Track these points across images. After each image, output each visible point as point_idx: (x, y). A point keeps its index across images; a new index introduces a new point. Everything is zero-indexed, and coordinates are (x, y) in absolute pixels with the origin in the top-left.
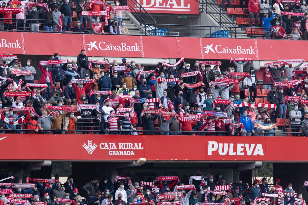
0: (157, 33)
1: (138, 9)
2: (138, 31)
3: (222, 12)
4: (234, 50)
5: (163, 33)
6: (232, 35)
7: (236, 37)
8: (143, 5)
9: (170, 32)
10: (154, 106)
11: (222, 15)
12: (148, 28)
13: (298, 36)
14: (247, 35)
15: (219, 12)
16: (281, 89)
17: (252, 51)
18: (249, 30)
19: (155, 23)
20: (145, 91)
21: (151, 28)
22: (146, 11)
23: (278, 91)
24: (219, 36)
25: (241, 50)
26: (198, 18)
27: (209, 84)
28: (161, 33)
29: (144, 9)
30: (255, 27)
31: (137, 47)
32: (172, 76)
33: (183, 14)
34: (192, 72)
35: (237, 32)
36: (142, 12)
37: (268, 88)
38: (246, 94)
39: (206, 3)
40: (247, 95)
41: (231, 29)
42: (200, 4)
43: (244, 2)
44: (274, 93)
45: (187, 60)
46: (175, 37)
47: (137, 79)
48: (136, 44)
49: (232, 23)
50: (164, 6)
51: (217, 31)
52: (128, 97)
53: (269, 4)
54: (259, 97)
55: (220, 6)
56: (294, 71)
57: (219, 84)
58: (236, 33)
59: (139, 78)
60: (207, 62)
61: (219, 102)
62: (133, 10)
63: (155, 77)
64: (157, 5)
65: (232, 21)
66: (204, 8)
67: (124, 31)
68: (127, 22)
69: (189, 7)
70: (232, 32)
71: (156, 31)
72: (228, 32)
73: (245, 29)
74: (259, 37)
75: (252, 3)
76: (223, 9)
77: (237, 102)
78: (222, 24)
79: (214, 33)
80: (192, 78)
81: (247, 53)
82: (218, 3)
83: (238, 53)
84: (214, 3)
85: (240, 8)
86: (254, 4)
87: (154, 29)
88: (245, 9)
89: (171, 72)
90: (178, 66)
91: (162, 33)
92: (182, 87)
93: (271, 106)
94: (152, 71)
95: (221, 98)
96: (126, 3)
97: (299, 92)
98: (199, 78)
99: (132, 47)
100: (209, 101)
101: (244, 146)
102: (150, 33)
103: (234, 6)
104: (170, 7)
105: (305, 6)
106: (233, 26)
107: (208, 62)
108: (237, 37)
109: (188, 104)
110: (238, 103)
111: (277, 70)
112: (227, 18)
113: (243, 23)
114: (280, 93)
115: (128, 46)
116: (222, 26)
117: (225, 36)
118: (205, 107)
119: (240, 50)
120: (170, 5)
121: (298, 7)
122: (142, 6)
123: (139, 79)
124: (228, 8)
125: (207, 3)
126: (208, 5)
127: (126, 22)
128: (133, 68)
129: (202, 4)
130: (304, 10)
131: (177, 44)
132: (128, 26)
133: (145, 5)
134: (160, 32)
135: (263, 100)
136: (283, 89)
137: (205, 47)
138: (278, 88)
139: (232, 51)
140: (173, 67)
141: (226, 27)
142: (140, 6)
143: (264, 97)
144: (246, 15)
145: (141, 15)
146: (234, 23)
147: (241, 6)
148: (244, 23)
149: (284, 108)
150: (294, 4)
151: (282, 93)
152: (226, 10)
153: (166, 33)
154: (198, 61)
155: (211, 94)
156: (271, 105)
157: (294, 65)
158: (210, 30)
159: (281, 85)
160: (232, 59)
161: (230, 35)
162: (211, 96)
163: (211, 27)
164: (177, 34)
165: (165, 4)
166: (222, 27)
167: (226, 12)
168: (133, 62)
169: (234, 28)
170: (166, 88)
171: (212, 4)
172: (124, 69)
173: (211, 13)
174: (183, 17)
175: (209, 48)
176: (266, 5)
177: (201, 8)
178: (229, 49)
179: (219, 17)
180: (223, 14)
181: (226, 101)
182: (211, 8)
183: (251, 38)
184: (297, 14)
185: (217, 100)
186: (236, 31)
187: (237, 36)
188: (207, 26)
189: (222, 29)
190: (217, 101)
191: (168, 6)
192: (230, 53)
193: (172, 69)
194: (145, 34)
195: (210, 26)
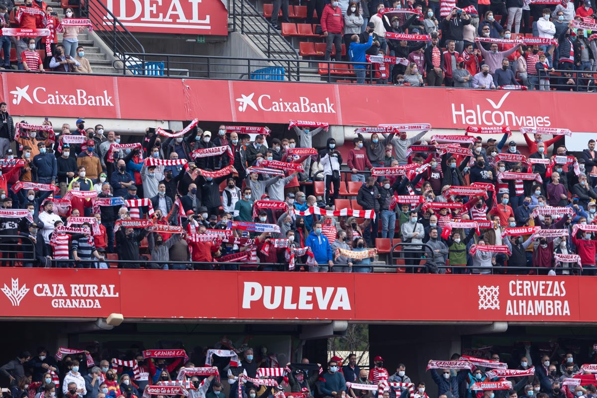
0: (146, 72)
1: (109, 24)
2: (111, 67)
3: (272, 31)
4: (295, 105)
5: (158, 71)
6: (291, 77)
7: (298, 79)
8: (119, 16)
9: (170, 69)
10: (139, 213)
11: (271, 36)
12: (129, 61)
13: (418, 78)
14: (320, 75)
15: (265, 31)
16: (385, 181)
17: (330, 108)
18: (325, 66)
19: (142, 52)
20: (122, 183)
21: (135, 61)
22: (126, 28)
23: (380, 185)
24: (267, 77)
25: (308, 104)
26: (225, 43)
27: (245, 171)
28: (154, 71)
29: (121, 25)
30: (336, 60)
31: (108, 98)
32: (175, 154)
33: (197, 35)
34: (214, 148)
35: (301, 70)
36: (117, 30)
37: (360, 180)
38: (317, 190)
39: (240, 13)
40: (318, 193)
41: (289, 64)
42: (230, 15)
43: (315, 11)
44: (371, 188)
45: (204, 125)
46: (182, 78)
47: (108, 160)
48: (105, 92)
49: (291, 54)
50: (160, 19)
51: (261, 68)
52: (90, 194)
53: (364, 17)
54: (343, 197)
55: (269, 19)
56: (410, 147)
57: (265, 172)
58: (298, 72)
59: (111, 157)
60: (243, 128)
61: (264, 205)
62: (99, 26)
63: (141, 157)
64: (147, 17)
65: (291, 48)
66: (237, 23)
67: (82, 67)
68: (88, 49)
69: (208, 21)
70: (291, 70)
71: (144, 67)
72: (284, 69)
73: (315, 65)
74: (343, 79)
75: (329, 14)
76: (274, 26)
77: (299, 205)
78: (271, 55)
79: (257, 71)
80: (214, 160)
81: (321, 111)
82: (265, 14)
83: (303, 111)
84: (257, 14)
85: (306, 23)
86: (333, 16)
87: (141, 63)
88: (317, 26)
89: (172, 147)
90: (185, 135)
91: (156, 71)
92: (194, 177)
93: (366, 214)
94: (135, 144)
95: (268, 197)
96: (87, 13)
97: (420, 188)
98: (226, 158)
99: (97, 98)
100: (244, 204)
101: (312, 291)
102: (133, 71)
103: (296, 20)
104: (171, 20)
105: (431, 21)
106: (294, 59)
107: (245, 128)
108: (301, 81)
109: (205, 209)
110: (300, 207)
111: (376, 145)
112: (282, 43)
113: (312, 53)
114: (382, 188)
115: (89, 97)
116: (272, 58)
117: (277, 78)
118: (238, 215)
119: (306, 104)
120: (171, 16)
121: (419, 23)
122: (118, 18)
123: (112, 160)
124: (283, 23)
125: (243, 14)
126: (244, 17)
127: (86, 49)
128: (99, 139)
129: (234, 16)
130: (430, 28)
131: (184, 93)
132: (90, 57)
133: (122, 16)
134: (152, 69)
135: (351, 202)
136: (389, 181)
137: (238, 100)
138: (379, 179)
139: (291, 107)
140: (176, 137)
141: (279, 61)
142: (113, 19)
143: (352, 197)
144: (318, 38)
145: (116, 36)
146: (295, 53)
147: (309, 19)
148: (314, 53)
149: (390, 217)
150: (412, 17)
151: (387, 190)
152: (280, 28)
153: (163, 72)
154: (223, 127)
155: (250, 191)
156: (365, 212)
157: (411, 134)
158: (249, 66)
159: (385, 173)
160: (292, 123)
161: (286, 76)
162: (250, 193)
163: (251, 61)
164: (185, 73)
165: (161, 15)
166: (272, 60)
167: (279, 31)
168: (101, 127)
169: (296, 63)
170: (163, 179)
171: (252, 15)
172: (82, 141)
173: (250, 33)
174: (197, 40)
175: (247, 100)
176: (357, 18)
177: (232, 23)
178: (286, 104)
179: (267, 40)
180: (273, 34)
181: (278, 204)
182: (251, 23)
183: (328, 81)
184: (417, 38)
185: (260, 202)
186: (298, 69)
187: (300, 77)
188: (243, 58)
189: (271, 64)
190: (261, 204)
191: (167, 19)
192: (286, 111)
193: (175, 140)
194: (122, 73)
195: (248, 57)
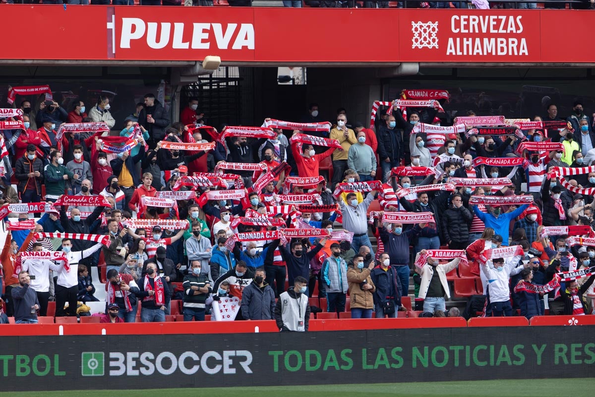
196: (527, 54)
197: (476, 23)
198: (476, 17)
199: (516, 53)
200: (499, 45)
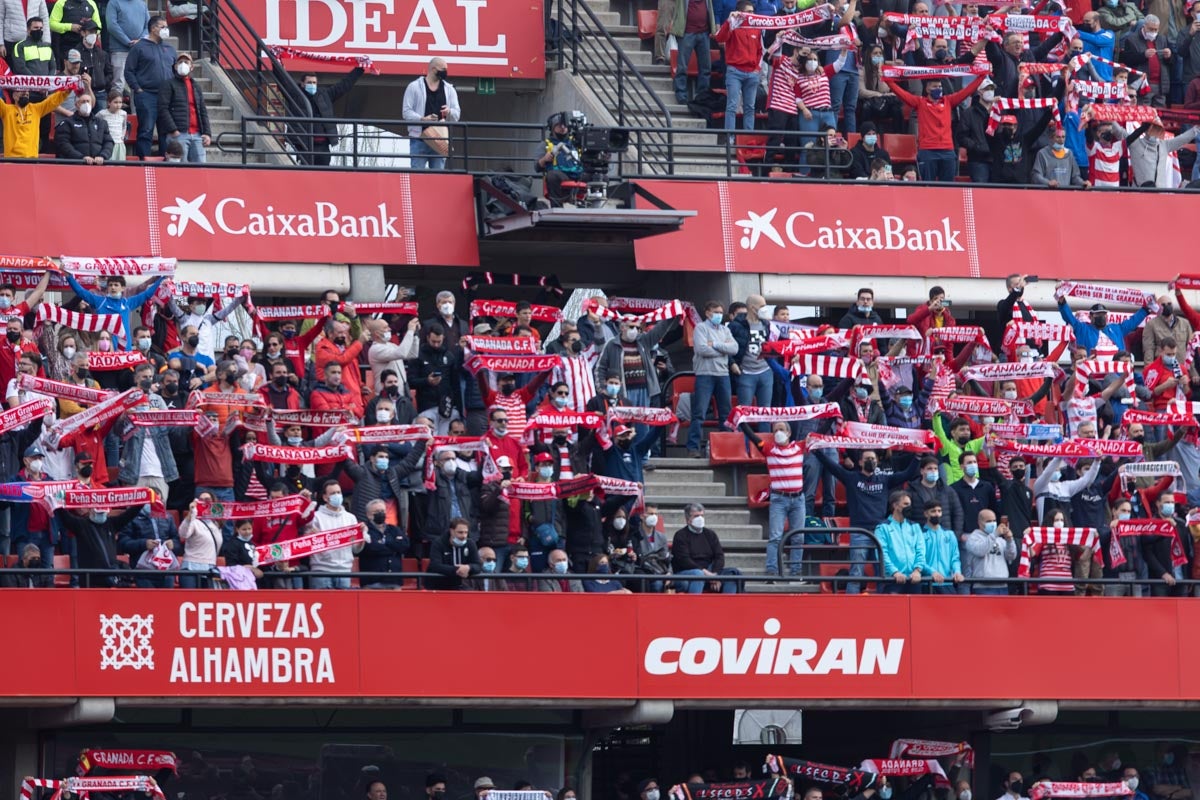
196: (332, 680)
197: (229, 618)
198: (229, 606)
199: (310, 679)
200: (277, 663)
